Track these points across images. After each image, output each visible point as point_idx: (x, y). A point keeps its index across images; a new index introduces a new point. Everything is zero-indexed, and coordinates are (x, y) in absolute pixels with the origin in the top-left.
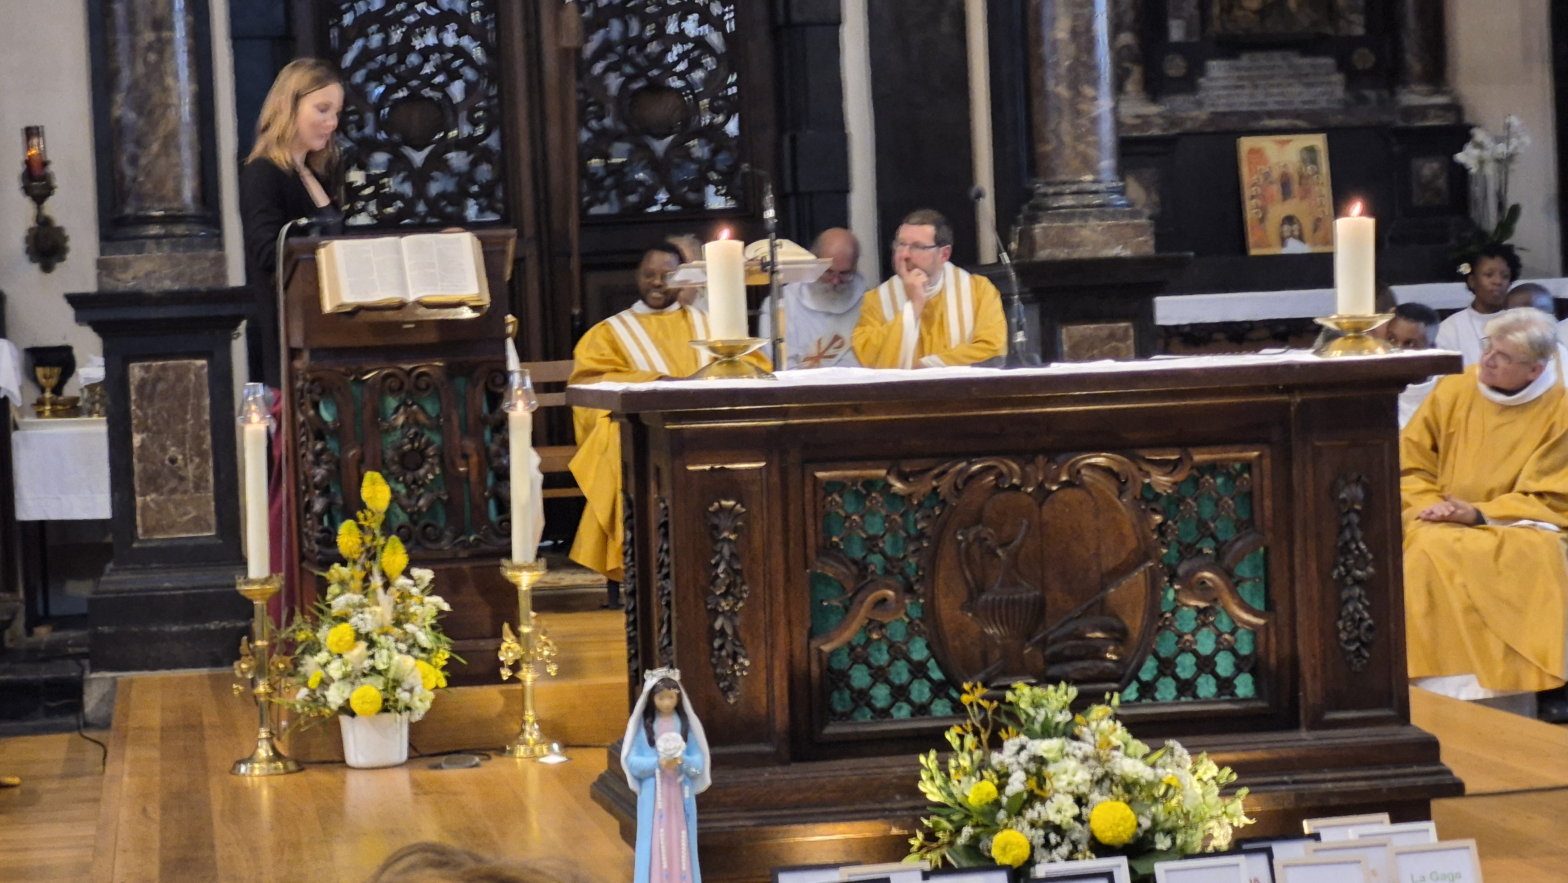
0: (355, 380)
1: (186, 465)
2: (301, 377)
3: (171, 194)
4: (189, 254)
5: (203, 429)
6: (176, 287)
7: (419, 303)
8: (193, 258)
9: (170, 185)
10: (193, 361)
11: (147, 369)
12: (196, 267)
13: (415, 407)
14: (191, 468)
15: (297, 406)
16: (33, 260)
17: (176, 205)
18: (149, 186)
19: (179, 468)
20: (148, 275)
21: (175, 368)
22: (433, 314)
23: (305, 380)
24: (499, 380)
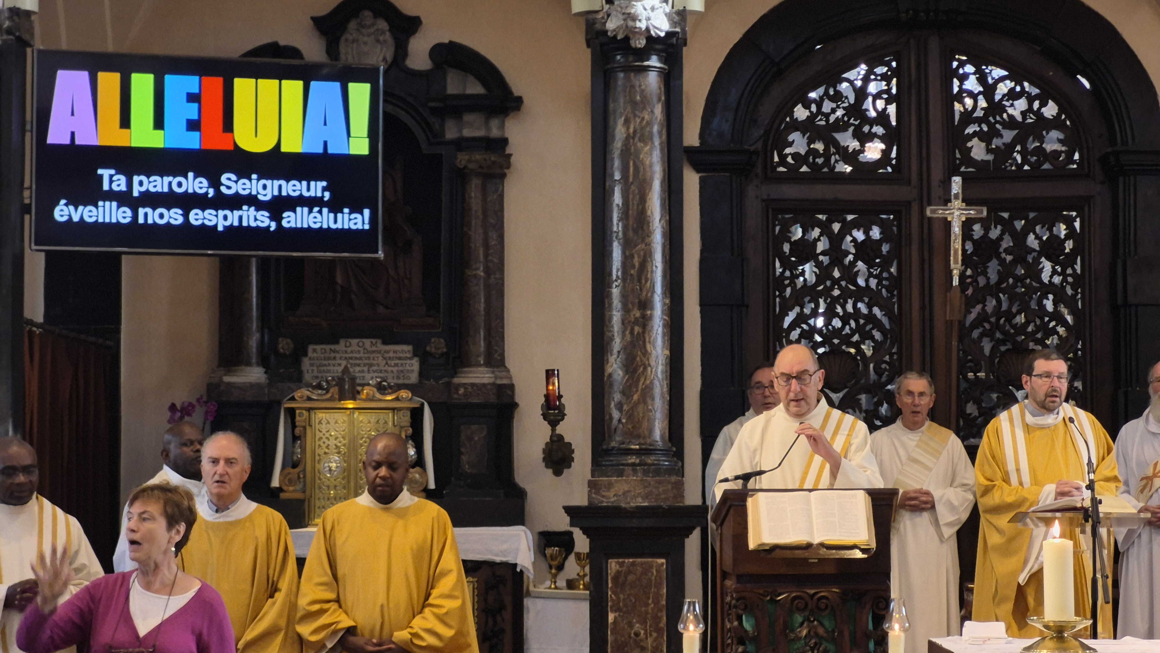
0: (771, 598)
1: (647, 638)
2: (729, 595)
3: (646, 432)
4: (657, 478)
5: (661, 611)
6: (646, 504)
7: (822, 545)
8: (659, 482)
9: (645, 424)
10: (655, 560)
11: (621, 565)
12: (661, 490)
13: (816, 623)
14: (650, 640)
15: (725, 614)
16: (547, 467)
17: (648, 441)
18: (630, 426)
19: (641, 640)
20: (624, 493)
21: (642, 564)
22: (831, 554)
23: (732, 596)
24: (882, 605)
